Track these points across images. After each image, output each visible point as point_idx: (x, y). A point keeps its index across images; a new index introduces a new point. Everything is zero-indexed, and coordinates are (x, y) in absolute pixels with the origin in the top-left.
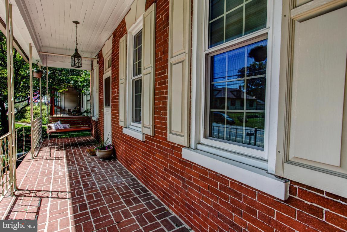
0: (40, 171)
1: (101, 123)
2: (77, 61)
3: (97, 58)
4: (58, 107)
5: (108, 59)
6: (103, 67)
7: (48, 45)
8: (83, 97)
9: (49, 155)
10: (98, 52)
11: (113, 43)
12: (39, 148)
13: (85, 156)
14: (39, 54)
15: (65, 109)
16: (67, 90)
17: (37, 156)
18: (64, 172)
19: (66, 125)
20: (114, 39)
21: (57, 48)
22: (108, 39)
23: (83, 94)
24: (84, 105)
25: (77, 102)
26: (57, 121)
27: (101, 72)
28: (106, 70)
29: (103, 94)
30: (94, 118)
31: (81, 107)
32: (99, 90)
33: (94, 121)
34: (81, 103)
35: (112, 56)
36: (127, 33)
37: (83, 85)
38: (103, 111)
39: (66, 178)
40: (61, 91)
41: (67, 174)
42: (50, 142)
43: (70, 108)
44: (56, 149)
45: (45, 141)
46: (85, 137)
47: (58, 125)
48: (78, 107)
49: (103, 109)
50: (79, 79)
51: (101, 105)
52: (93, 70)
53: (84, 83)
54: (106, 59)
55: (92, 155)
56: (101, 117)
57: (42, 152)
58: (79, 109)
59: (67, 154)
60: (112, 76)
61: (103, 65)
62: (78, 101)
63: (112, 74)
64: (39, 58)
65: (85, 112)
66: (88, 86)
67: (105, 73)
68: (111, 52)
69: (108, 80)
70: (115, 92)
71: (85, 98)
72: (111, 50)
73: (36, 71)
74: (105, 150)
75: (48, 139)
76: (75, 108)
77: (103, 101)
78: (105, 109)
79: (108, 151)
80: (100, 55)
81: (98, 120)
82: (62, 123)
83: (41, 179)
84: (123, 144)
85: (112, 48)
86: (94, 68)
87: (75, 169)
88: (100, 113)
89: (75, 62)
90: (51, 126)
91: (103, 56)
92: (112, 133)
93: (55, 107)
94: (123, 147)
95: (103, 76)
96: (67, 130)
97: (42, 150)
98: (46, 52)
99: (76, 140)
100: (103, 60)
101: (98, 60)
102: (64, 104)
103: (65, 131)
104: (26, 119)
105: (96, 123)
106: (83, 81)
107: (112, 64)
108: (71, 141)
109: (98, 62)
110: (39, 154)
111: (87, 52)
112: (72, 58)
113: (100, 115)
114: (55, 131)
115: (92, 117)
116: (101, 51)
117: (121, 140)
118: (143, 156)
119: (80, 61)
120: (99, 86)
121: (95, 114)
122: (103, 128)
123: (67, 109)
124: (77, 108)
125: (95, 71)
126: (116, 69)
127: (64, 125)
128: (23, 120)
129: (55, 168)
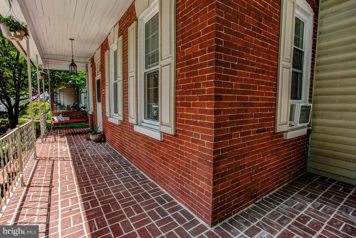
0: (50, 149)
1: (95, 116)
2: (73, 69)
3: (90, 62)
4: (57, 103)
5: (99, 65)
6: (95, 71)
7: (49, 52)
8: (81, 95)
9: (54, 140)
10: (91, 57)
11: (101, 53)
12: (46, 136)
13: (83, 140)
14: (42, 60)
15: (64, 105)
16: (66, 87)
17: (45, 141)
18: (67, 149)
19: (67, 118)
20: (102, 50)
21: (56, 55)
22: (98, 49)
23: (80, 92)
24: (82, 101)
25: (75, 99)
26: (59, 115)
27: (94, 75)
28: (97, 73)
29: (95, 93)
30: (90, 113)
31: (79, 103)
32: (93, 88)
33: (90, 115)
34: (79, 99)
35: (101, 63)
36: (109, 49)
37: (80, 84)
38: (96, 106)
39: (69, 152)
40: (60, 89)
41: (69, 150)
42: (53, 132)
43: (69, 104)
44: (59, 137)
45: (49, 131)
46: (82, 128)
47: (60, 118)
48: (77, 103)
49: (96, 105)
50: (77, 79)
51: (95, 101)
52: (88, 71)
53: (81, 82)
54: (97, 64)
55: (88, 140)
56: (95, 111)
57: (48, 138)
58: (78, 105)
59: (68, 140)
60: (102, 79)
61: (95, 69)
62: (77, 97)
63: (101, 77)
64: (42, 63)
65: (82, 107)
66: (84, 85)
67: (97, 76)
68: (100, 60)
69: (98, 81)
70: (103, 91)
71: (83, 95)
72: (100, 59)
73: (40, 74)
74: (97, 135)
75: (52, 130)
76: (74, 104)
77: (96, 98)
78: (97, 104)
79: (99, 136)
80: (92, 60)
81: (93, 113)
82: (63, 116)
83: (51, 153)
84: (109, 130)
85: (101, 57)
86: (89, 70)
87: (75, 147)
88: (94, 108)
89: (72, 69)
90: (54, 118)
91: (95, 61)
92: (103, 122)
93: (55, 103)
94: (109, 132)
95: (95, 78)
96: (68, 122)
97: (48, 137)
98: (48, 59)
99: (75, 130)
100: (95, 65)
101: (91, 64)
102: (63, 100)
103: (66, 123)
104: (28, 114)
105: (92, 116)
106: (80, 80)
107: (101, 69)
108: (71, 132)
109: (91, 66)
110: (46, 140)
111: (82, 57)
112: (69, 66)
113: (94, 109)
114: (58, 122)
115: (89, 112)
116: (93, 56)
117: (108, 127)
118: (119, 135)
119: (75, 69)
120: (93, 85)
121: (90, 109)
122: (97, 119)
123: (66, 105)
124: (75, 104)
125: (89, 72)
126: (103, 74)
127: (65, 118)
128: (25, 116)
129: (60, 147)
